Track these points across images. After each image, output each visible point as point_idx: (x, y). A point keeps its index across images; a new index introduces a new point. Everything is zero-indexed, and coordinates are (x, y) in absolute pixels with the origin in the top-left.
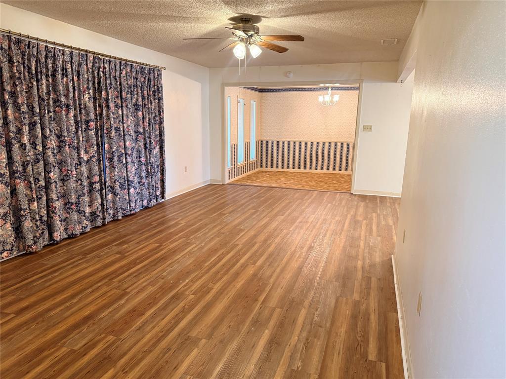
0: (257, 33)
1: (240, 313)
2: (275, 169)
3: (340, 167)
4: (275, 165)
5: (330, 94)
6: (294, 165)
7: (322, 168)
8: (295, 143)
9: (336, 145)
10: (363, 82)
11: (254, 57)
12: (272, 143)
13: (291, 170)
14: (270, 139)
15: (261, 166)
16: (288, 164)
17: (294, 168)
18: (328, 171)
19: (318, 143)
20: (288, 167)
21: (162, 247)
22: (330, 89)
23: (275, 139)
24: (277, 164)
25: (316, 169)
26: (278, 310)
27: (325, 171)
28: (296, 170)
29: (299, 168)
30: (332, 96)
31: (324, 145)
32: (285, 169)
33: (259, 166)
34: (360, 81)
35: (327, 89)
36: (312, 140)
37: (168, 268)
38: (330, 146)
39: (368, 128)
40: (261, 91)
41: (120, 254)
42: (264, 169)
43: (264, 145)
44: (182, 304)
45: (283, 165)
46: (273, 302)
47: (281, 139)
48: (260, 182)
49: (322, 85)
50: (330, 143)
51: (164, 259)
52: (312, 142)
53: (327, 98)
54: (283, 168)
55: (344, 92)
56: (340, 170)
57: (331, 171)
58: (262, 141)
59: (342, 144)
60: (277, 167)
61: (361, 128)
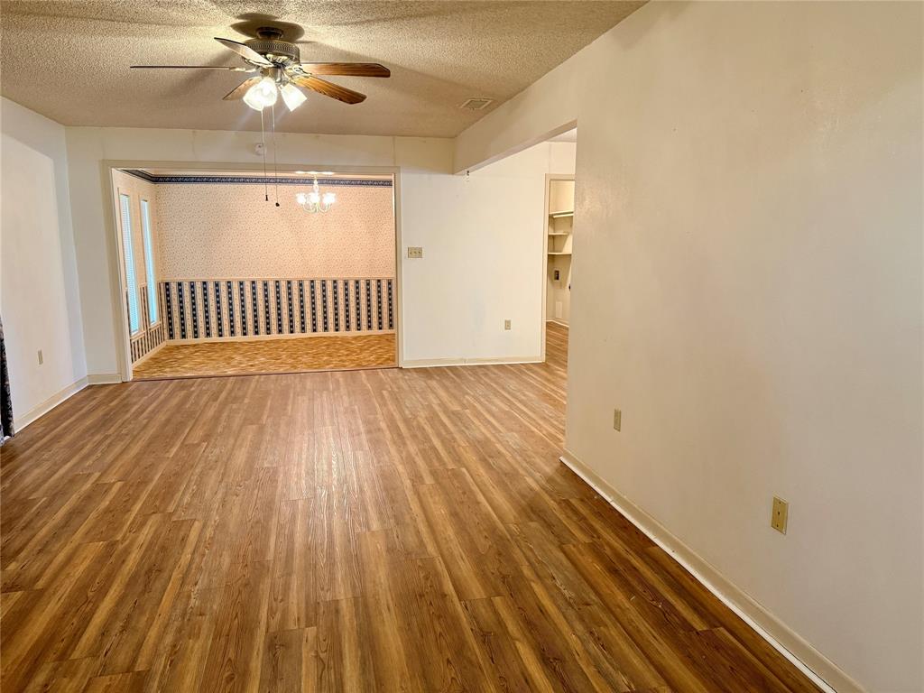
0: (297, 61)
1: (439, 629)
2: (202, 339)
3: (337, 325)
4: (202, 330)
5: (317, 191)
6: (244, 329)
7: (303, 328)
8: (241, 283)
9: (324, 285)
10: (399, 172)
11: (291, 110)
13: (239, 338)
14: (185, 279)
15: (171, 336)
16: (232, 326)
17: (245, 334)
18: (315, 335)
19: (289, 282)
20: (232, 333)
21: (121, 547)
22: (316, 182)
23: (198, 279)
24: (208, 328)
25: (292, 332)
26: (497, 600)
27: (309, 334)
28: (251, 337)
29: (257, 333)
30: (321, 194)
31: (301, 285)
32: (227, 338)
33: (167, 335)
34: (395, 170)
35: (309, 181)
36: (277, 278)
37: (186, 588)
38: (312, 287)
39: (416, 253)
40: (155, 179)
41: (20, 589)
42: (178, 341)
43: (174, 291)
44: (307, 654)
45: (220, 330)
46: (476, 590)
47: (211, 279)
48: (191, 369)
49: (300, 174)
50: (312, 281)
51: (152, 572)
52: (277, 282)
53: (314, 198)
54: (221, 336)
55: (362, 188)
56: (337, 330)
57: (320, 333)
58: (167, 284)
59: (335, 282)
60: (208, 334)
61: (404, 252)
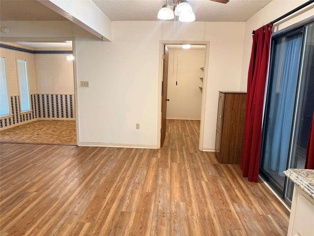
2: (51, 118)
4: (51, 115)
6: (67, 115)
10: (75, 40)
12: (48, 96)
13: (65, 118)
14: (45, 93)
15: (40, 116)
16: (62, 114)
17: (67, 117)
20: (62, 116)
24: (53, 114)
28: (70, 118)
32: (56, 118)
33: (38, 116)
34: (73, 39)
39: (85, 84)
40: (34, 52)
42: (42, 118)
43: (41, 98)
45: (58, 115)
47: (55, 93)
54: (58, 117)
58: (38, 95)
60: (53, 117)
61: (79, 83)
